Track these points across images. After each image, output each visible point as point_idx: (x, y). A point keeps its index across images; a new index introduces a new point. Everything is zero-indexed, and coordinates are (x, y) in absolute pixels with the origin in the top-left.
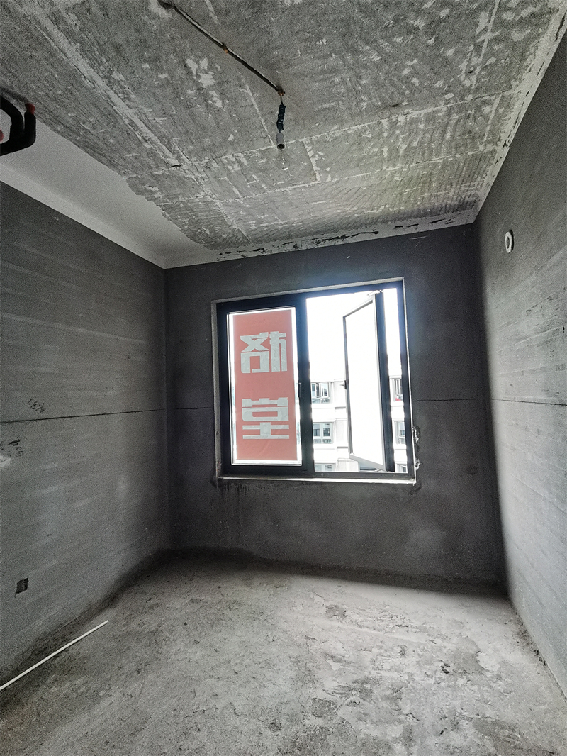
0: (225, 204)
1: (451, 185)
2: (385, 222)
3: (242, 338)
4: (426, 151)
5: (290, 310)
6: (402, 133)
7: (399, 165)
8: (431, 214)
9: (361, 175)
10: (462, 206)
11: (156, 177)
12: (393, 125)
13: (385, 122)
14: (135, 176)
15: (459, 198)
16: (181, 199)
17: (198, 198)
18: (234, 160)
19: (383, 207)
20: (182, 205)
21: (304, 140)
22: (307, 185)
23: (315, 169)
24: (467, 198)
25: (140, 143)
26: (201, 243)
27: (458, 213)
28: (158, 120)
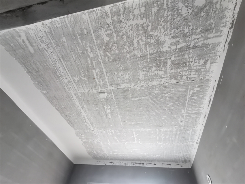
0: (104, 144)
1: (180, 153)
2: (158, 161)
4: (171, 140)
6: (163, 134)
7: (162, 143)
8: (175, 161)
9: (150, 143)
10: (185, 161)
11: (85, 132)
12: (160, 131)
13: (157, 130)
14: (78, 131)
15: (184, 158)
18: (110, 131)
19: (157, 155)
20: (90, 142)
21: (133, 130)
22: (132, 143)
23: (135, 139)
25: (84, 123)
27: (184, 163)
28: (92, 118)
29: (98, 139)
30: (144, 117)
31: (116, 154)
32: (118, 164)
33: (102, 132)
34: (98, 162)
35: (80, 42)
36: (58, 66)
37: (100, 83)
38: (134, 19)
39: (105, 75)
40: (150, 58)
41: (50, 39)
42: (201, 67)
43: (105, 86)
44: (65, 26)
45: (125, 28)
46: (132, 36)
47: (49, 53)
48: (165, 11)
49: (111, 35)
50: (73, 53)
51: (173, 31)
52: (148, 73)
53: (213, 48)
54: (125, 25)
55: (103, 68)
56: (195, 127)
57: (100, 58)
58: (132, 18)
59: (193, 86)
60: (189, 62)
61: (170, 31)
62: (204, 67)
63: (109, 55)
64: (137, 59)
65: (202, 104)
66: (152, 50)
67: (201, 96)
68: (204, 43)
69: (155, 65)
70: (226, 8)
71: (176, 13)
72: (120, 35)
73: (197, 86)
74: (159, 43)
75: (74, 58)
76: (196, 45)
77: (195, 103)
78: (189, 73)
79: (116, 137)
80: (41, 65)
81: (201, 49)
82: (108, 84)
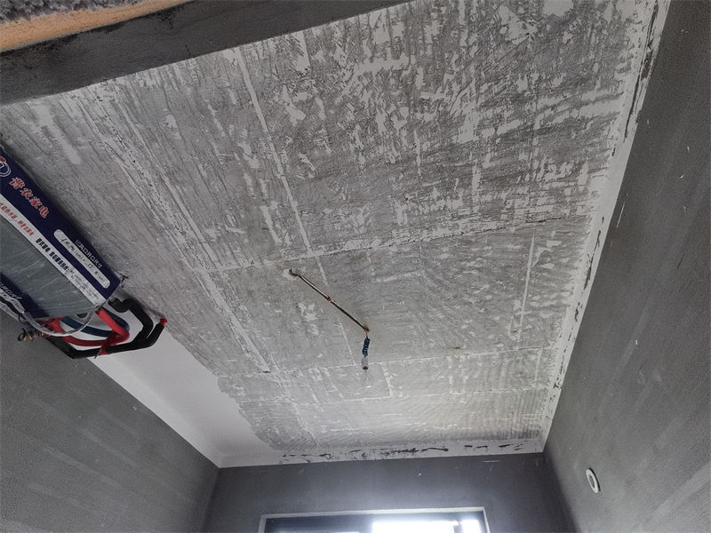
0: (301, 408)
1: (513, 413)
2: (454, 440)
4: (487, 383)
6: (464, 367)
7: (463, 391)
8: (498, 437)
9: (430, 395)
10: (526, 434)
11: (245, 379)
12: (457, 361)
13: (449, 359)
14: (226, 376)
15: (523, 426)
16: (262, 399)
17: (277, 400)
18: (319, 372)
19: (451, 426)
20: (261, 404)
21: (381, 363)
22: (380, 398)
23: (389, 386)
24: (530, 427)
25: (242, 353)
26: (268, 442)
27: (524, 439)
28: (264, 338)
29: (283, 395)
30: (410, 326)
31: (337, 432)
32: (343, 459)
33: (294, 375)
34: (287, 458)
35: (219, 126)
36: (156, 199)
37: (283, 240)
38: (373, 56)
39: (298, 218)
40: (424, 165)
41: (129, 121)
42: (563, 184)
43: (298, 247)
44: (171, 84)
45: (351, 82)
46: (370, 104)
47: (127, 162)
48: (460, 31)
49: (309, 105)
50: (200, 160)
51: (484, 88)
52: (420, 207)
53: (596, 131)
54: (348, 74)
55: (291, 198)
56: (551, 343)
57: (280, 170)
58: (370, 55)
59: (543, 237)
60: (530, 171)
61: (478, 88)
62: (572, 184)
63: (306, 160)
64: (386, 168)
65: (567, 282)
66: (429, 143)
67: (565, 261)
68: (572, 118)
69: (437, 182)
70: (629, 21)
71: (491, 36)
72: (336, 102)
73: (553, 234)
74: (448, 123)
75: (204, 173)
76: (549, 123)
77: (548, 280)
78: (532, 200)
79: (334, 386)
80: (104, 198)
81: (564, 133)
82: (307, 242)
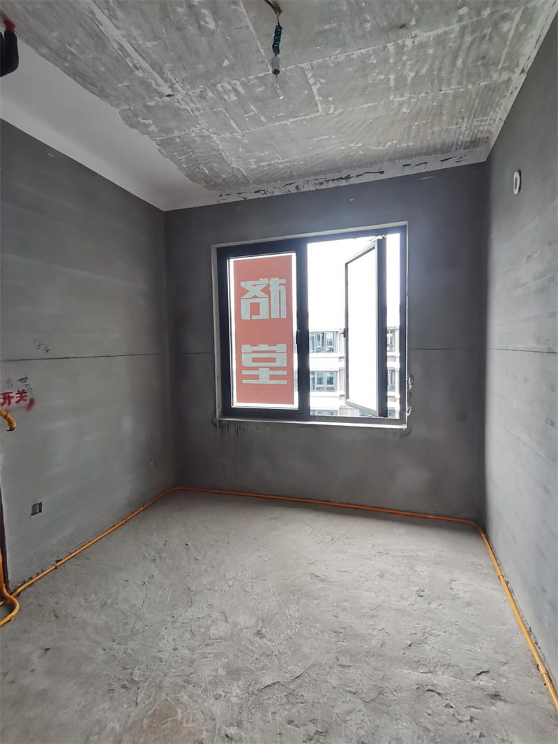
0: (223, 140)
1: (463, 119)
2: (392, 160)
3: (242, 284)
4: (436, 81)
5: (291, 256)
6: (409, 59)
7: (407, 95)
8: (442, 151)
9: (366, 106)
10: (474, 143)
11: (149, 109)
12: (400, 49)
13: (391, 46)
14: (127, 107)
15: (471, 133)
16: (177, 133)
17: (194, 132)
18: (230, 88)
19: (390, 143)
20: (178, 140)
21: (304, 65)
22: (308, 117)
23: (317, 98)
24: (479, 133)
25: (131, 71)
26: (201, 183)
27: (470, 149)
28: (149, 44)
29: (198, 126)
31: (268, 165)
32: (277, 193)
33: (202, 96)
34: (224, 197)
